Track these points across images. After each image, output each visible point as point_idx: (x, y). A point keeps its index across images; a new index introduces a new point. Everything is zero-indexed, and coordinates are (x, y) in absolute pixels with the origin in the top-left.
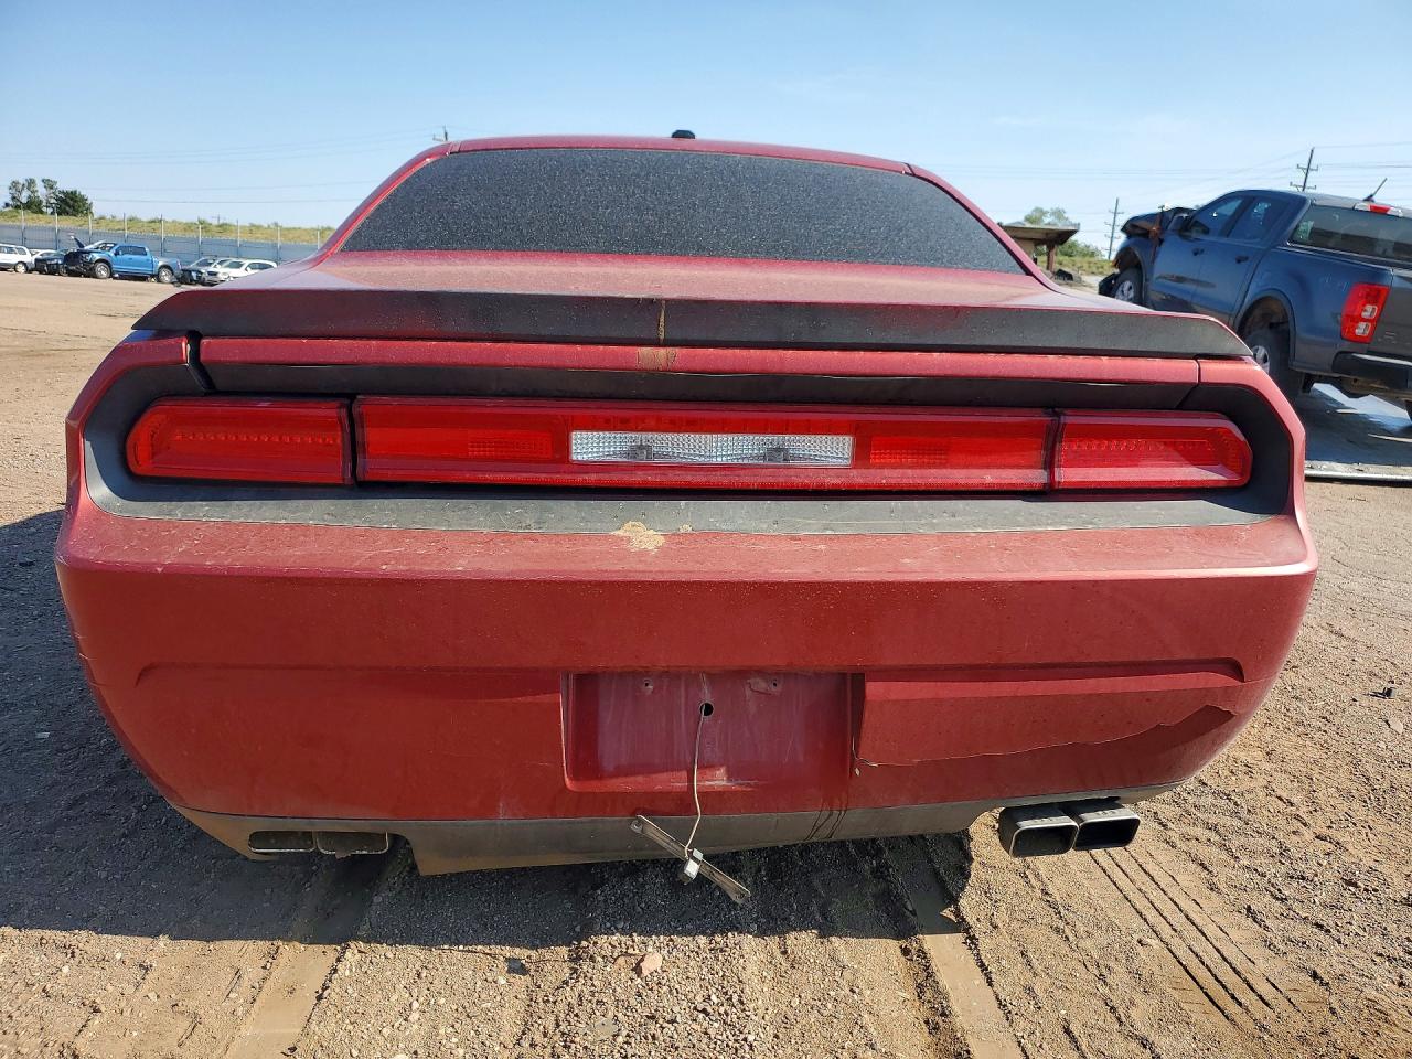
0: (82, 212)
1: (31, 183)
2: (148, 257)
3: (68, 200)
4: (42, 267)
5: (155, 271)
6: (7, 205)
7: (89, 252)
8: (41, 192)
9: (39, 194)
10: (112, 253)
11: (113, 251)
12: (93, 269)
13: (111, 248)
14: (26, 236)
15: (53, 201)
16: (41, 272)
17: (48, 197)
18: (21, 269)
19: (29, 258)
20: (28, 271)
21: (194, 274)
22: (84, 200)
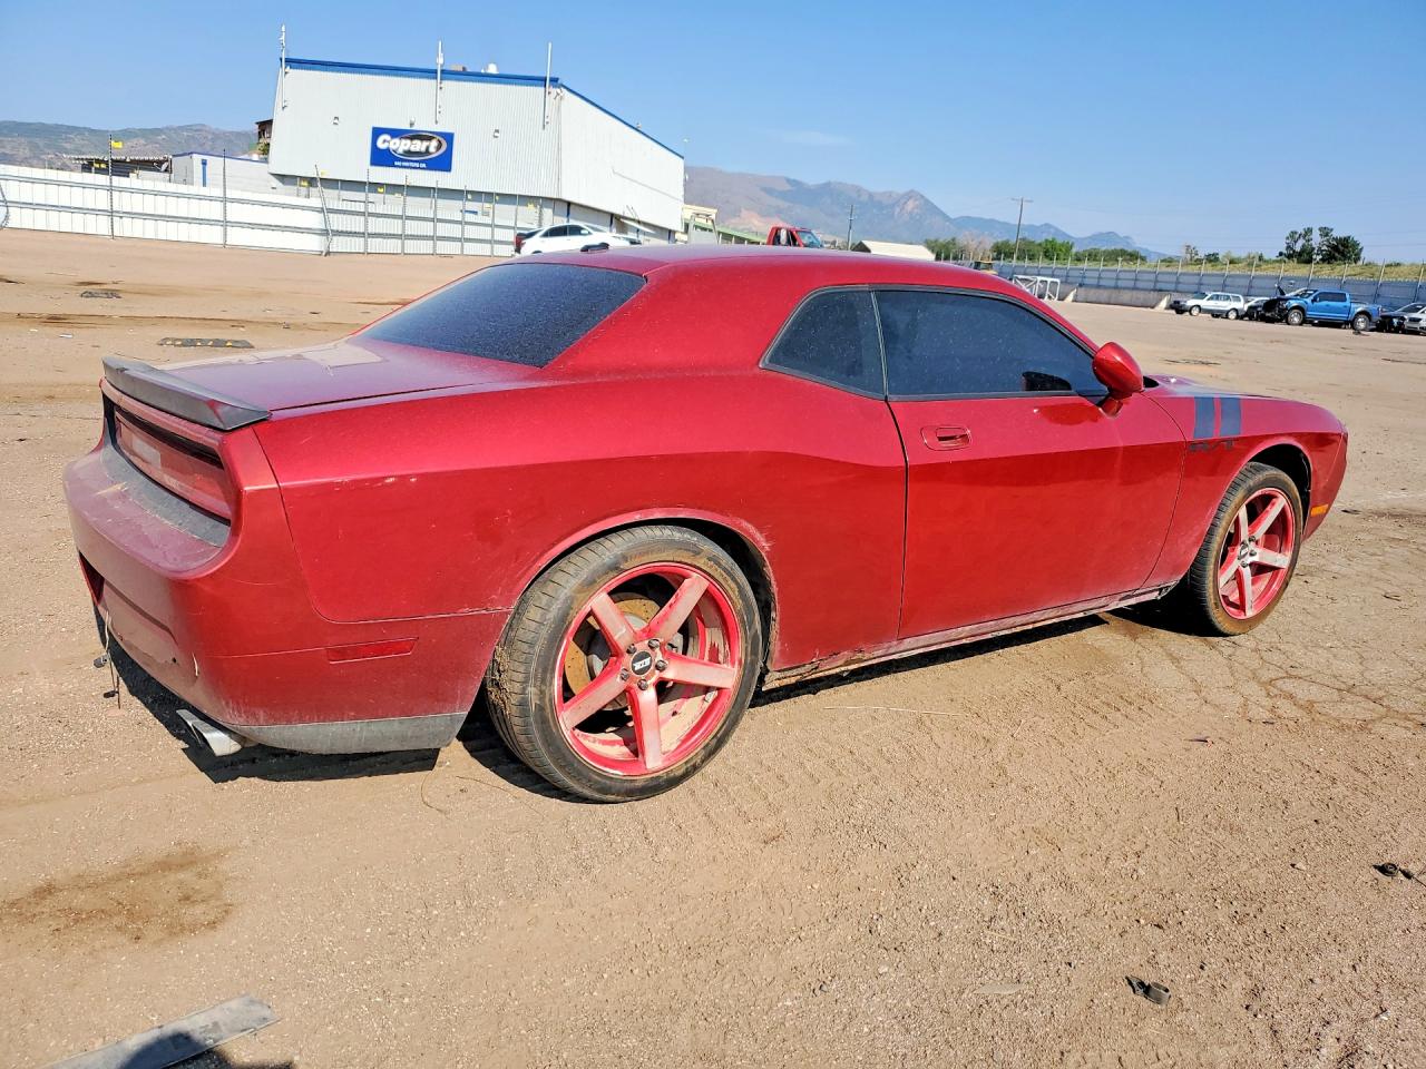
0: (1349, 258)
1: (1309, 231)
2: (1347, 303)
3: (1340, 246)
4: (1251, 314)
5: (1351, 317)
6: (1281, 254)
7: (1287, 300)
8: (1316, 240)
9: (1313, 242)
10: (1309, 300)
11: (1312, 298)
12: (1286, 317)
13: (1310, 295)
14: (1253, 285)
15: (1325, 248)
16: (1251, 318)
17: (1321, 244)
18: (1232, 315)
19: (1242, 306)
20: (1238, 317)
21: (1395, 321)
22: (1356, 244)
